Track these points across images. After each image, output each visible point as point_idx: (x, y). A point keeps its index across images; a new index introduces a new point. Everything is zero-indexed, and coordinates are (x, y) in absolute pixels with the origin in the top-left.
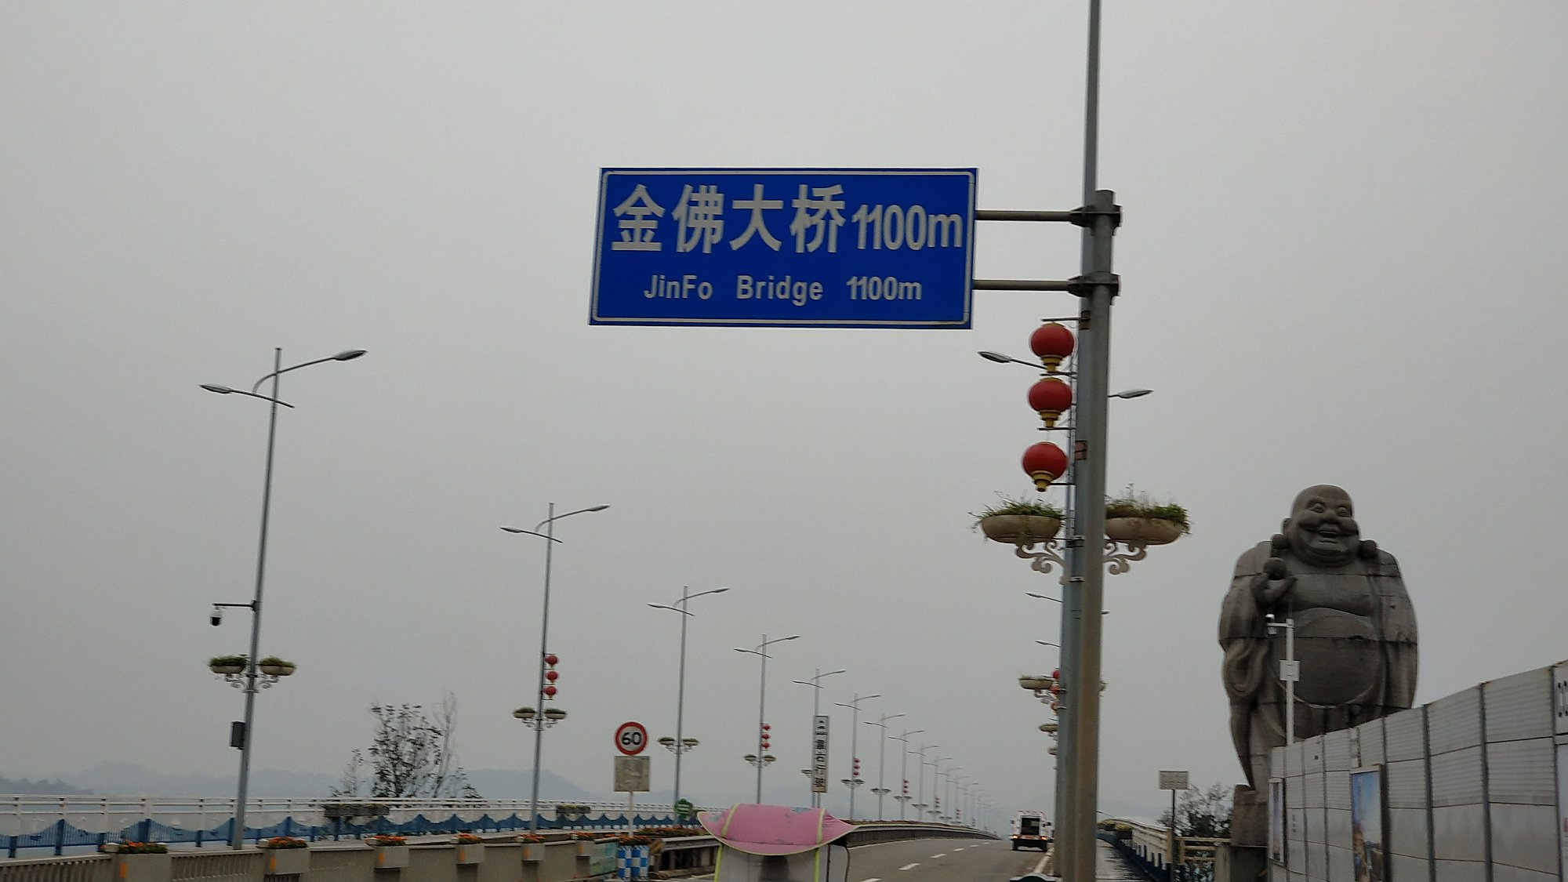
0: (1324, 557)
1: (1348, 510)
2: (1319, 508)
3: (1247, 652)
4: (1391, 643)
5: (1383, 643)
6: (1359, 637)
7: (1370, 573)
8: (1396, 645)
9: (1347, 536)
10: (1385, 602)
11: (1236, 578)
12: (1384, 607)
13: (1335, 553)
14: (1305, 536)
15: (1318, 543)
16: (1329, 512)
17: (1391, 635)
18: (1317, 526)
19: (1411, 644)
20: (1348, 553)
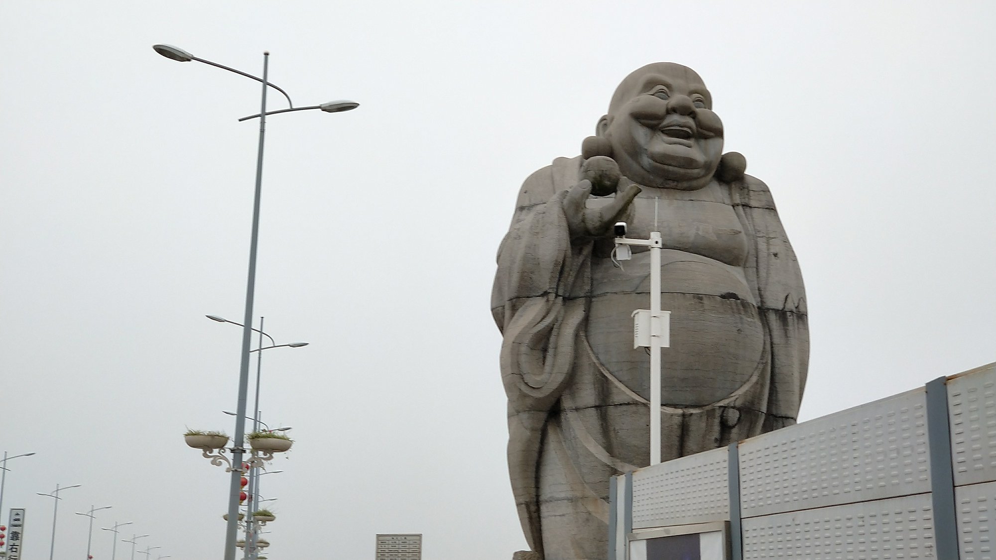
0: (671, 168)
1: (705, 99)
2: (662, 91)
3: (548, 321)
4: (776, 311)
5: (763, 311)
6: (734, 296)
7: (738, 201)
8: (782, 314)
9: (706, 138)
10: (762, 246)
11: (520, 208)
12: (763, 254)
13: (689, 163)
14: (641, 134)
15: (662, 145)
16: (676, 99)
17: (774, 301)
18: (661, 118)
19: (802, 316)
20: (707, 166)
